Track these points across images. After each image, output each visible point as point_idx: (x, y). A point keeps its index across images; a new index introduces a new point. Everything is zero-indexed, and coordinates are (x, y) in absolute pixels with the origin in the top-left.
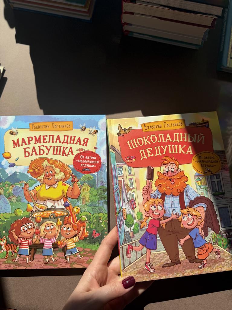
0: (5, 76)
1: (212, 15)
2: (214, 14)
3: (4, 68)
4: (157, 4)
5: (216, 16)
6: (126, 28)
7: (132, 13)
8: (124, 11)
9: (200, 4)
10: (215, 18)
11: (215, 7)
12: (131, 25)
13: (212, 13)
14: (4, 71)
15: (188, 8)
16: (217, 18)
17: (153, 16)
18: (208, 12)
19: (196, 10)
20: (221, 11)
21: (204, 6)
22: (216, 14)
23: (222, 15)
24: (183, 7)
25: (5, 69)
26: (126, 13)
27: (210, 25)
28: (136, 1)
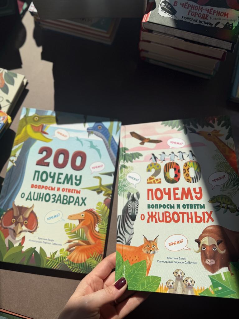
0: (27, 88)
1: (222, 49)
2: (224, 48)
4: (171, 35)
5: (226, 50)
6: (143, 54)
7: (149, 42)
8: (141, 39)
9: (211, 38)
10: (225, 52)
11: (225, 42)
12: (147, 51)
13: (222, 47)
14: (27, 83)
15: (201, 41)
16: (226, 51)
17: (168, 46)
18: (219, 46)
19: (207, 43)
20: (231, 45)
21: (214, 40)
22: (226, 48)
23: (231, 49)
25: (28, 82)
26: (144, 41)
27: (221, 58)
28: (153, 31)
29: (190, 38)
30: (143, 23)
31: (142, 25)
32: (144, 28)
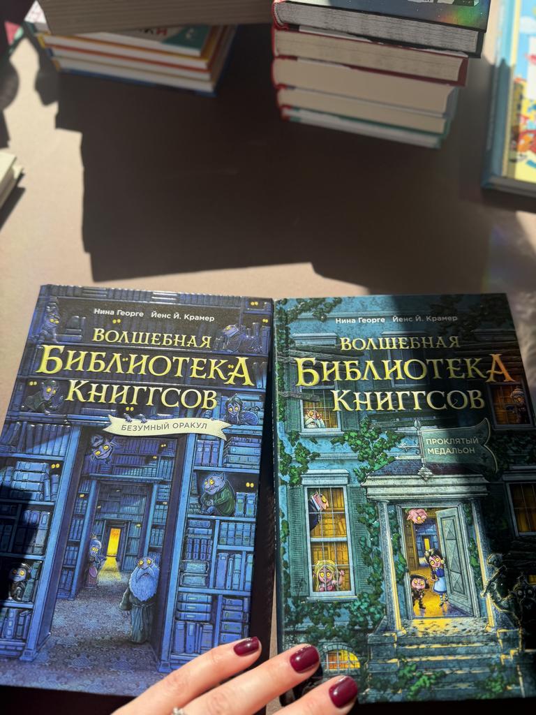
0: (21, 185)
1: (457, 51)
2: (459, 48)
3: (22, 169)
5: (466, 53)
7: (294, 58)
8: (276, 53)
10: (464, 58)
13: (456, 48)
14: (21, 176)
15: (407, 38)
16: (468, 56)
18: (448, 45)
22: (464, 49)
23: (477, 49)
24: (396, 37)
25: (24, 172)
26: (283, 57)
27: (455, 78)
28: (300, 27)
29: (382, 34)
30: (275, 8)
31: (276, 14)
32: (279, 21)
